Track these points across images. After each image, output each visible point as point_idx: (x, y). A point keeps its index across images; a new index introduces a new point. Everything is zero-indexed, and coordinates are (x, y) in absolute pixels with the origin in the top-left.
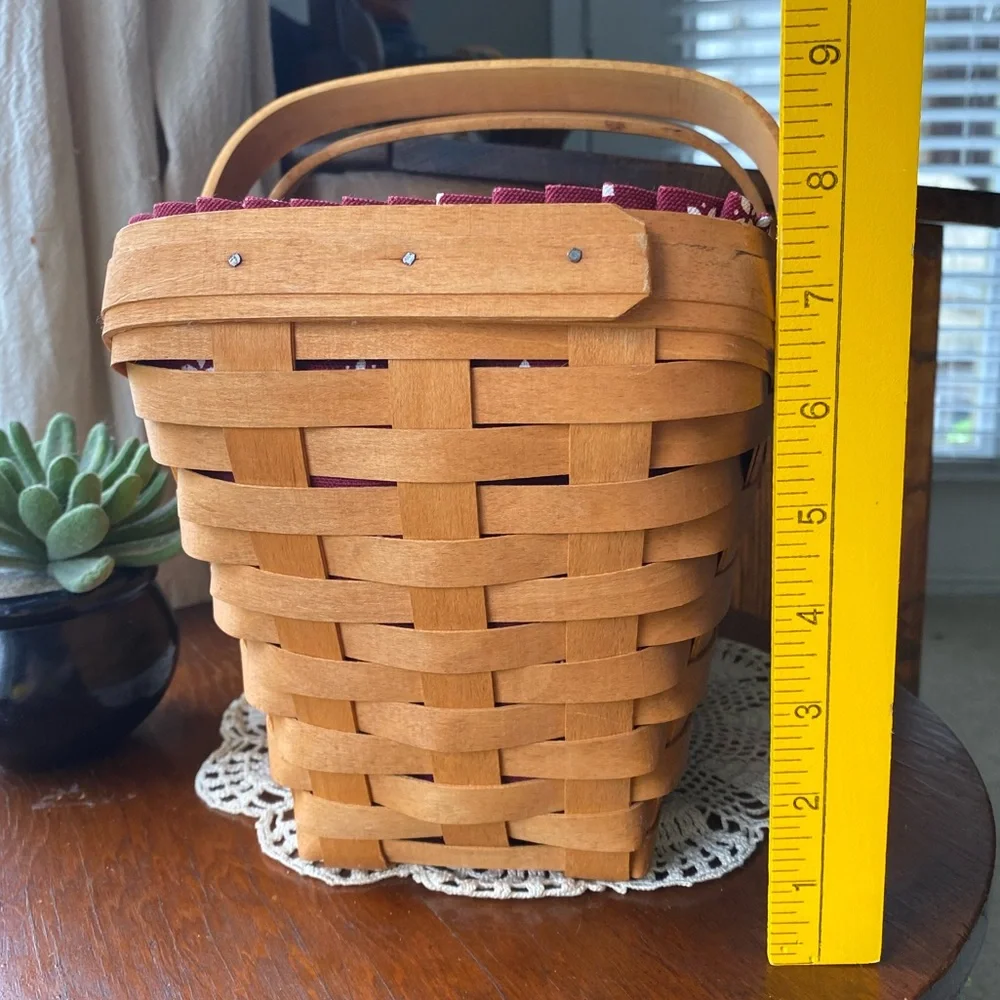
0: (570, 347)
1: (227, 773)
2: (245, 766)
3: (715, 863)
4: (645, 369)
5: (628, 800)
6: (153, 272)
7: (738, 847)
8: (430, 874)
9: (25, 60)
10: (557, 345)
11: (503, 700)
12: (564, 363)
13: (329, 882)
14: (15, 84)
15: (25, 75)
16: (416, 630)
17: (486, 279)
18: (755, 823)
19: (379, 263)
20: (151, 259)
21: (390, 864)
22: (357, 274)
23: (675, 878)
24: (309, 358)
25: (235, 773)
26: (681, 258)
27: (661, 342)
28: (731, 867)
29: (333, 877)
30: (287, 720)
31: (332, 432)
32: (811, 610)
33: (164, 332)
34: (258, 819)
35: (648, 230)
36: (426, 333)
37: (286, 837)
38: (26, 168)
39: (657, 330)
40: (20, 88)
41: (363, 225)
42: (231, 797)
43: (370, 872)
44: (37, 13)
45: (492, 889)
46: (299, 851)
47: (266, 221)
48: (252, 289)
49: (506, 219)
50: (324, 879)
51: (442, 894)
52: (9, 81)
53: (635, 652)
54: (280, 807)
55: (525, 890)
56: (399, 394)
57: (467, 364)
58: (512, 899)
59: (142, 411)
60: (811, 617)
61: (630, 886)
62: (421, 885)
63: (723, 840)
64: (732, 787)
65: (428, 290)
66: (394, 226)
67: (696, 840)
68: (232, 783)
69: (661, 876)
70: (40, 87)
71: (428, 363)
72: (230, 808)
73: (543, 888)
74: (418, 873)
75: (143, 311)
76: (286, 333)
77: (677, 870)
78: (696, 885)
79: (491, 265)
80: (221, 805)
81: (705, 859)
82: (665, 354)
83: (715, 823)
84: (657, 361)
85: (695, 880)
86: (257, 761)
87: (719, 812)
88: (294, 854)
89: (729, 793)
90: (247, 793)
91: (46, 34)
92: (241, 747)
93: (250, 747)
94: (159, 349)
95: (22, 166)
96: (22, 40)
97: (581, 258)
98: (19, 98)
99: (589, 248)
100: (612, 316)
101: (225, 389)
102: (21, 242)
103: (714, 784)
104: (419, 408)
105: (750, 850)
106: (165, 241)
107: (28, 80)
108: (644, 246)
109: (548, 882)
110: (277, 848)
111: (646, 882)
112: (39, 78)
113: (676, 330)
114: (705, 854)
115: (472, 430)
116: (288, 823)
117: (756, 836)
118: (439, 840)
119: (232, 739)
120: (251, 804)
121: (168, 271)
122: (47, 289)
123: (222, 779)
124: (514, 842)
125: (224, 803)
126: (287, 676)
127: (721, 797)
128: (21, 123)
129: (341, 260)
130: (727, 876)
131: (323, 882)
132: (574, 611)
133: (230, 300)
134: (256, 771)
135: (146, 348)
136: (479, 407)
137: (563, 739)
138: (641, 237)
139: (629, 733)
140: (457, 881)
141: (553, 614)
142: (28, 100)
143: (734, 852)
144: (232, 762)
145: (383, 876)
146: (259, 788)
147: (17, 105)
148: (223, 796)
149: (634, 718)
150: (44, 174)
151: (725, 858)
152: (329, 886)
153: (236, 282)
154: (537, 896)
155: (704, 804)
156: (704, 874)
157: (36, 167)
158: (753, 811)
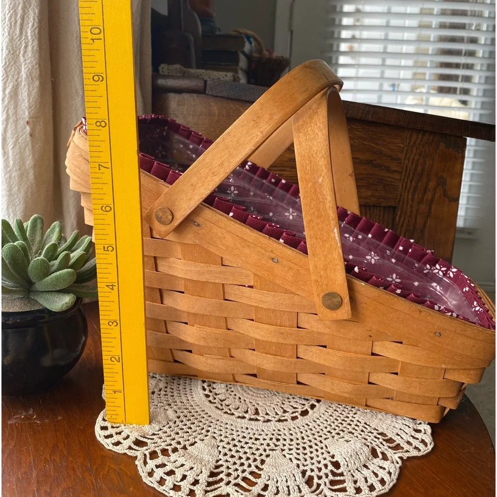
1: (113, 427)
9: (29, 34)
14: (24, 45)
15: (29, 41)
25: (117, 427)
34: (135, 457)
38: (27, 87)
40: (26, 47)
42: (118, 443)
44: (37, 11)
52: (21, 43)
54: (147, 450)
67: (368, 465)
68: (117, 434)
70: (36, 48)
72: (118, 449)
80: (113, 447)
81: (377, 479)
90: (127, 440)
91: (40, 21)
95: (25, 85)
96: (28, 23)
98: (25, 52)
102: (22, 123)
107: (30, 44)
112: (36, 42)
114: (376, 475)
117: (398, 463)
120: (130, 448)
122: (33, 146)
123: (111, 431)
128: (24, 65)
142: (29, 53)
143: (390, 473)
146: (132, 438)
147: (24, 56)
148: (113, 442)
150: (35, 92)
157: (31, 86)
158: (391, 445)
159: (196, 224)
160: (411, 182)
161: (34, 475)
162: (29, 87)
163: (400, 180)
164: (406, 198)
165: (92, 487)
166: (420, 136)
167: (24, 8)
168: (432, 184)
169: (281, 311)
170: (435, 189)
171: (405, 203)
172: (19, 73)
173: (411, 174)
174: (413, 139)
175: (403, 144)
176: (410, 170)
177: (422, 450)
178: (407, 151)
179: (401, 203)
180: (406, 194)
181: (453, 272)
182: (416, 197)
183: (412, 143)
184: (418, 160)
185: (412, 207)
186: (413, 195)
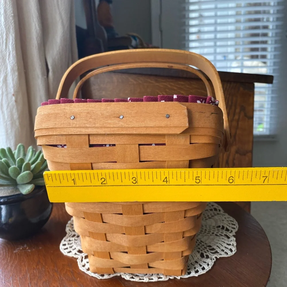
0: (166, 140)
1: (68, 244)
2: (73, 242)
3: (203, 269)
4: (187, 146)
5: (181, 256)
6: (49, 120)
7: (209, 263)
8: (126, 275)
9: (10, 48)
10: (162, 139)
11: (147, 232)
12: (164, 144)
13: (98, 278)
14: (8, 54)
16: (123, 215)
17: (143, 123)
18: (213, 255)
19: (113, 118)
20: (48, 116)
21: (115, 272)
22: (107, 122)
23: (193, 274)
24: (94, 144)
25: (71, 244)
26: (196, 116)
27: (191, 138)
28: (208, 270)
29: (100, 276)
30: (87, 237)
31: (100, 164)
33: (53, 137)
34: (78, 258)
35: (188, 109)
36: (126, 137)
37: (86, 264)
38: (11, 76)
39: (190, 135)
40: (9, 55)
41: (108, 108)
42: (70, 252)
43: (110, 275)
44: (13, 35)
45: (143, 279)
46: (90, 269)
47: (81, 106)
48: (77, 126)
49: (148, 106)
50: (97, 277)
51: (129, 281)
52: (6, 53)
53: (184, 219)
54: (84, 254)
55: (152, 279)
56: (119, 154)
57: (138, 145)
58: (149, 282)
59: (46, 157)
61: (181, 277)
62: (124, 278)
63: (205, 261)
64: (206, 244)
65: (127, 126)
66: (117, 108)
67: (198, 261)
68: (70, 247)
69: (189, 273)
70: (15, 54)
71: (127, 145)
72: (70, 255)
73: (157, 278)
74: (123, 275)
75: (46, 131)
76: (87, 137)
77: (193, 271)
78: (199, 276)
79: (144, 119)
80: (67, 254)
81: (201, 267)
82: (193, 142)
83: (202, 256)
84: (190, 144)
85: (198, 274)
86: (76, 240)
87: (203, 252)
88: (88, 270)
89: (205, 246)
90: (74, 250)
91: (16, 41)
92: (72, 235)
93: (74, 236)
94: (51, 142)
95: (10, 75)
96: (9, 42)
97: (169, 117)
98: (9, 57)
99: (171, 114)
100: (178, 133)
101: (70, 153)
102: (10, 95)
103: (201, 243)
104: (124, 156)
105: (213, 264)
106: (53, 112)
107: (11, 52)
108: (186, 114)
109: (159, 277)
110: (83, 268)
111: (185, 276)
112: (14, 52)
113: (195, 135)
114: (201, 266)
115: (139, 163)
116: (86, 259)
117: (214, 259)
118: (129, 267)
119: (69, 233)
120: (76, 254)
121: (53, 120)
122: (17, 108)
123: (67, 246)
124: (149, 267)
125: (68, 253)
126: (87, 226)
127: (203, 247)
128: (10, 64)
129: (103, 118)
130: (207, 272)
131: (97, 278)
132: (167, 209)
133: (71, 129)
134: (76, 243)
135: (47, 141)
136: (141, 156)
137: (164, 242)
138: (186, 111)
139: (182, 240)
140: (134, 277)
141: (161, 210)
142: (11, 58)
143: (208, 265)
144: (70, 240)
145: (113, 276)
146: (77, 249)
147: (8, 59)
148: (68, 251)
149: (183, 235)
150: (16, 78)
151: (206, 267)
152: (98, 279)
153: (73, 124)
154: (156, 281)
155: (198, 250)
156: (201, 272)
157: (14, 75)
158: (212, 251)
161: (28, 276)
162: (13, 76)
165: (58, 279)
167: (7, 34)
172: (7, 69)
177: (229, 254)
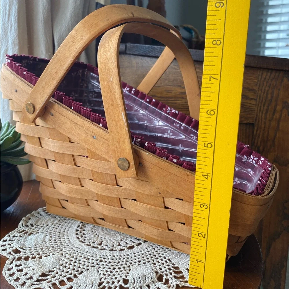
9: (13, 20)
14: (10, 26)
15: (12, 24)
32: (206, 174)
38: (12, 50)
40: (11, 27)
44: (16, 7)
52: (8, 25)
60: (206, 177)
70: (16, 27)
95: (11, 48)
96: (12, 14)
98: (11, 30)
107: (13, 25)
112: (16, 25)
128: (11, 37)
142: (13, 31)
147: (10, 32)
157: (14, 50)
159: (51, 114)
160: (264, 106)
162: (13, 50)
163: (256, 105)
164: (260, 117)
166: (269, 74)
167: (10, 6)
168: (279, 108)
169: (106, 173)
170: (281, 111)
171: (260, 121)
172: (8, 42)
173: (264, 101)
174: (264, 76)
175: (257, 79)
176: (263, 98)
178: (260, 84)
179: (257, 121)
180: (261, 115)
181: (261, 161)
182: (268, 116)
183: (263, 79)
184: (268, 91)
185: (265, 123)
186: (266, 116)
